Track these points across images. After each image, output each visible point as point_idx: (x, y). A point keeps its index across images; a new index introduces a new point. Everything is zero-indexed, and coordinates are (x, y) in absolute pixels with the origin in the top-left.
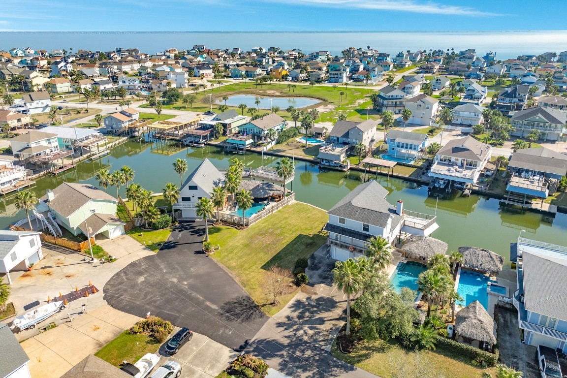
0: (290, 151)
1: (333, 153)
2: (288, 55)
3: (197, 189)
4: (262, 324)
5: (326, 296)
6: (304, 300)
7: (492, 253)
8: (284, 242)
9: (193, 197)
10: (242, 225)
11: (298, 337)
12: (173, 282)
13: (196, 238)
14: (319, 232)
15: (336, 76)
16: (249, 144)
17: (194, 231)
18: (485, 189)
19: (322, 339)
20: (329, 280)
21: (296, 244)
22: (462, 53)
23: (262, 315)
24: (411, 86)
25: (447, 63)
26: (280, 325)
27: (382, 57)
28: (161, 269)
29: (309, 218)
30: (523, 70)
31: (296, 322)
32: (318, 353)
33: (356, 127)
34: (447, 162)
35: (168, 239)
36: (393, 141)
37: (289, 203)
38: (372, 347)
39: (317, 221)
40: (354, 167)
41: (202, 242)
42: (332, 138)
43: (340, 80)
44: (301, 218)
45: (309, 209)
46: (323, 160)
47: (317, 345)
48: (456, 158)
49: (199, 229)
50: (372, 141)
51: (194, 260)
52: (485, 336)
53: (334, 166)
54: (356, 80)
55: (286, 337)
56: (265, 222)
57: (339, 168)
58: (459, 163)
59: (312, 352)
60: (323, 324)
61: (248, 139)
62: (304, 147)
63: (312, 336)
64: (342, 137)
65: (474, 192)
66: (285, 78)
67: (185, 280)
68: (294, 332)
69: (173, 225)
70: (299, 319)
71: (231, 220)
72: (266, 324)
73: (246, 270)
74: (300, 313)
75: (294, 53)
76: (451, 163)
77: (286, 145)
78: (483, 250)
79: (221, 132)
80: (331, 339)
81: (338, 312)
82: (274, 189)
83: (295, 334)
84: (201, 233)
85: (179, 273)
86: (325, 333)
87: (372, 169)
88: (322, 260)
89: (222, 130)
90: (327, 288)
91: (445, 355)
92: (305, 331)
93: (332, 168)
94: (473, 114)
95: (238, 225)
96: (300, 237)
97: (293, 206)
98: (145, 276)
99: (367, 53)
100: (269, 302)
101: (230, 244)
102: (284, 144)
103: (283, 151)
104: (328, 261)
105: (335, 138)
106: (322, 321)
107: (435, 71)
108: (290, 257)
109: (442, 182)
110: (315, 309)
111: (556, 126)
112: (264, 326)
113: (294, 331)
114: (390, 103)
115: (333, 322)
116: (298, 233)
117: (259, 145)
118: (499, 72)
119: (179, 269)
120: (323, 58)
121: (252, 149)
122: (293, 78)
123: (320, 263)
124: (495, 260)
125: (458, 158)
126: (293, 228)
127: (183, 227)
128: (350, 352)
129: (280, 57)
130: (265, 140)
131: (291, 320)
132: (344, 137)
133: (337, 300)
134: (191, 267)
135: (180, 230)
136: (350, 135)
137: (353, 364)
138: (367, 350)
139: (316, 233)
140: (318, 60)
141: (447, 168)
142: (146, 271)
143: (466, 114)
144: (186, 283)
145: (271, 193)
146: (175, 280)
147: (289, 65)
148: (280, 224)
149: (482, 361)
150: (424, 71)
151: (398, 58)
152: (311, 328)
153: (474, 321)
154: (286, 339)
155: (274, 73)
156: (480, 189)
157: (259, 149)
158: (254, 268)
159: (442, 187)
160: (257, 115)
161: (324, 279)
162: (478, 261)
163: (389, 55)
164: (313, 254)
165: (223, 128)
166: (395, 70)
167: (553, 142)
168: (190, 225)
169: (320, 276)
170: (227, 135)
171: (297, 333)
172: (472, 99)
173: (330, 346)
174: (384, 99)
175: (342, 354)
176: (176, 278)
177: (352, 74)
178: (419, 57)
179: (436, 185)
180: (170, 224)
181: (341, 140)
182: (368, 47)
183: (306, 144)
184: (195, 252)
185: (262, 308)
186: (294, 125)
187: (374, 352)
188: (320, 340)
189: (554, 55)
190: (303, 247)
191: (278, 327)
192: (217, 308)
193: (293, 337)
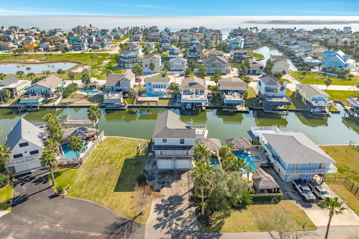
0: (77, 102)
1: (113, 98)
2: (28, 32)
3: (28, 145)
4: (143, 232)
5: (172, 195)
6: (160, 203)
7: (245, 139)
9: (26, 152)
10: (77, 164)
11: (174, 230)
12: (46, 230)
13: (42, 186)
14: (137, 154)
15: (79, 46)
16: (41, 102)
17: (37, 180)
18: (212, 105)
19: (189, 224)
20: (167, 184)
21: (126, 166)
22: (150, 28)
23: (139, 226)
24: (136, 49)
25: (146, 35)
26: (157, 227)
27: (104, 32)
28: (26, 223)
29: (123, 146)
30: (188, 37)
31: (165, 220)
32: (194, 234)
33: (124, 78)
34: (188, 93)
35: (14, 195)
36: (150, 84)
37: (102, 139)
38: (220, 216)
39: (130, 146)
40: (130, 105)
41: (50, 187)
42: (108, 88)
43: (82, 48)
44: (118, 147)
45: (119, 140)
46: (107, 104)
47: (189, 230)
48: (193, 89)
49: (40, 178)
50: (135, 86)
51: (53, 204)
52: (273, 185)
53: (117, 107)
54: (94, 48)
55: (166, 233)
56: (93, 158)
57: (121, 108)
58: (194, 92)
59: (190, 235)
60: (183, 214)
61: (40, 98)
62: (87, 97)
63: (182, 225)
64: (116, 86)
65: (207, 108)
66: (37, 49)
67: (56, 223)
68: (170, 227)
69: (11, 182)
70: (166, 217)
71: (65, 163)
72: (146, 230)
73: (103, 197)
74: (164, 213)
75: (33, 30)
76: (190, 93)
77: (71, 98)
78: (240, 138)
79: (10, 96)
80: (195, 222)
81: (186, 203)
82: (89, 131)
83: (171, 229)
84: (44, 181)
85: (46, 220)
86: (189, 219)
87: (143, 105)
88: (152, 172)
89: (10, 94)
90: (169, 189)
91: (258, 204)
92: (175, 224)
93: (116, 108)
94: (181, 63)
95: (74, 165)
96: (127, 161)
97: (106, 140)
98: (12, 235)
99: (91, 29)
100: (137, 214)
101: (77, 182)
102: (69, 97)
103: (72, 103)
104: (157, 171)
105: (110, 88)
106: (181, 213)
107: (141, 39)
108: (130, 177)
109: (189, 105)
110: (172, 206)
111: (225, 65)
112: (146, 233)
113: (168, 226)
114: (130, 61)
115: (188, 210)
116: (124, 159)
117: (49, 101)
118: (176, 39)
119: (44, 216)
120: (60, 33)
121: (44, 105)
122: (44, 49)
123: (153, 174)
124: (248, 142)
125: (194, 89)
126: (117, 156)
127: (22, 180)
128: (211, 225)
129: (23, 34)
130: (52, 97)
131: (161, 221)
132: (117, 86)
133: (181, 195)
134: (55, 210)
135: (21, 183)
136: (121, 84)
137: (218, 232)
138: (219, 219)
139: (135, 155)
140: (57, 35)
141: (190, 96)
142: (11, 230)
143: (178, 63)
144: (59, 225)
145: (87, 135)
146: (46, 227)
147: (35, 39)
148: (106, 156)
149: (275, 200)
150: (134, 40)
151: (114, 32)
152: (178, 220)
153: (266, 179)
154: (167, 235)
155: (27, 46)
156: (209, 105)
157: (50, 104)
158: (108, 193)
159: (190, 108)
160: (37, 79)
161: (162, 184)
162: (240, 145)
163: (108, 31)
164: (144, 170)
165: (10, 92)
166: (116, 40)
167: (225, 74)
168: (28, 177)
169: (159, 183)
170: (14, 97)
171: (172, 227)
172: (173, 54)
173: (197, 227)
174: (126, 58)
175: (208, 229)
176: (46, 224)
177: (90, 44)
178: (126, 32)
179: (187, 107)
180: (9, 181)
181: (115, 89)
182: (91, 26)
183: (88, 94)
184: (49, 197)
185: (135, 220)
186: (71, 83)
187: (224, 219)
188: (189, 225)
189: (197, 29)
190: (134, 167)
191: (156, 229)
192: (100, 235)
193: (171, 231)
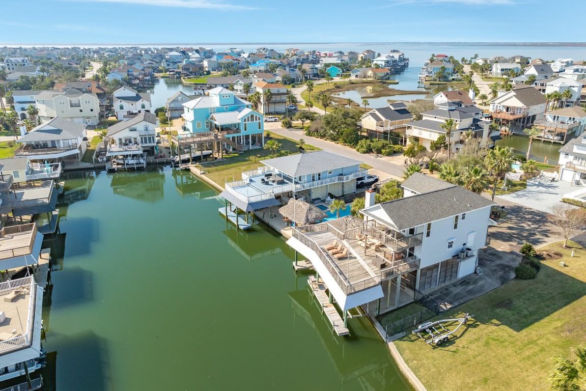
8: (559, 324)
14: (475, 326)
21: (531, 314)
96: (520, 324)
116: (523, 335)
126: (535, 355)
139: (482, 326)
164: (502, 283)
190: (517, 303)
